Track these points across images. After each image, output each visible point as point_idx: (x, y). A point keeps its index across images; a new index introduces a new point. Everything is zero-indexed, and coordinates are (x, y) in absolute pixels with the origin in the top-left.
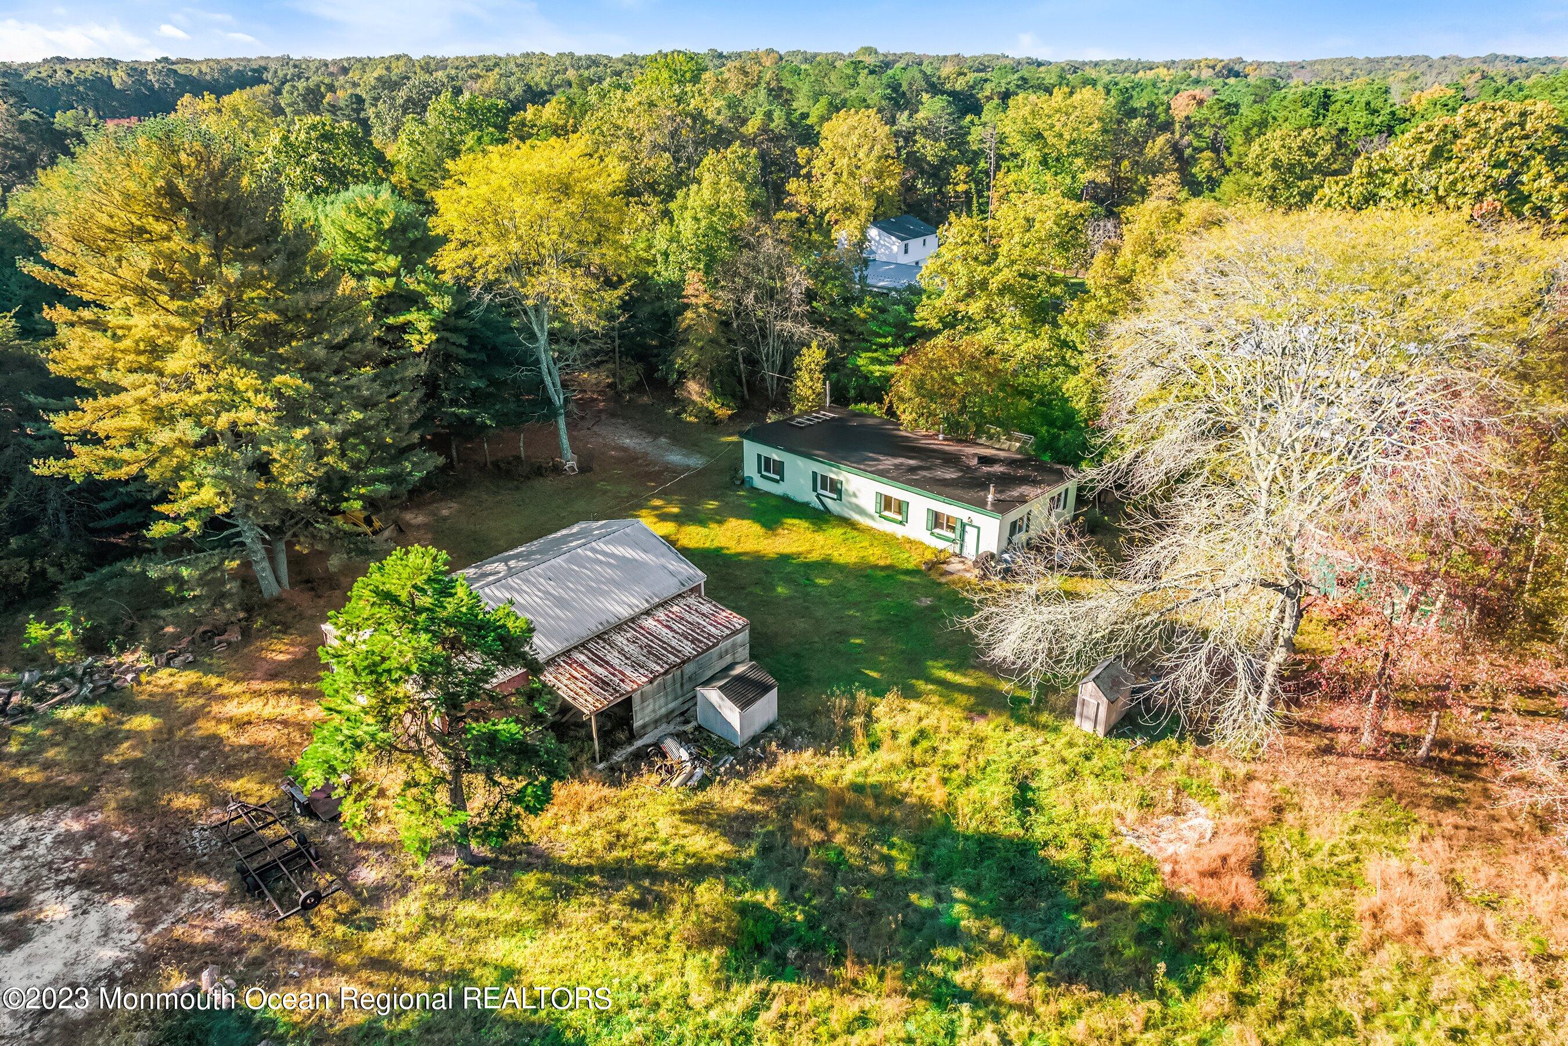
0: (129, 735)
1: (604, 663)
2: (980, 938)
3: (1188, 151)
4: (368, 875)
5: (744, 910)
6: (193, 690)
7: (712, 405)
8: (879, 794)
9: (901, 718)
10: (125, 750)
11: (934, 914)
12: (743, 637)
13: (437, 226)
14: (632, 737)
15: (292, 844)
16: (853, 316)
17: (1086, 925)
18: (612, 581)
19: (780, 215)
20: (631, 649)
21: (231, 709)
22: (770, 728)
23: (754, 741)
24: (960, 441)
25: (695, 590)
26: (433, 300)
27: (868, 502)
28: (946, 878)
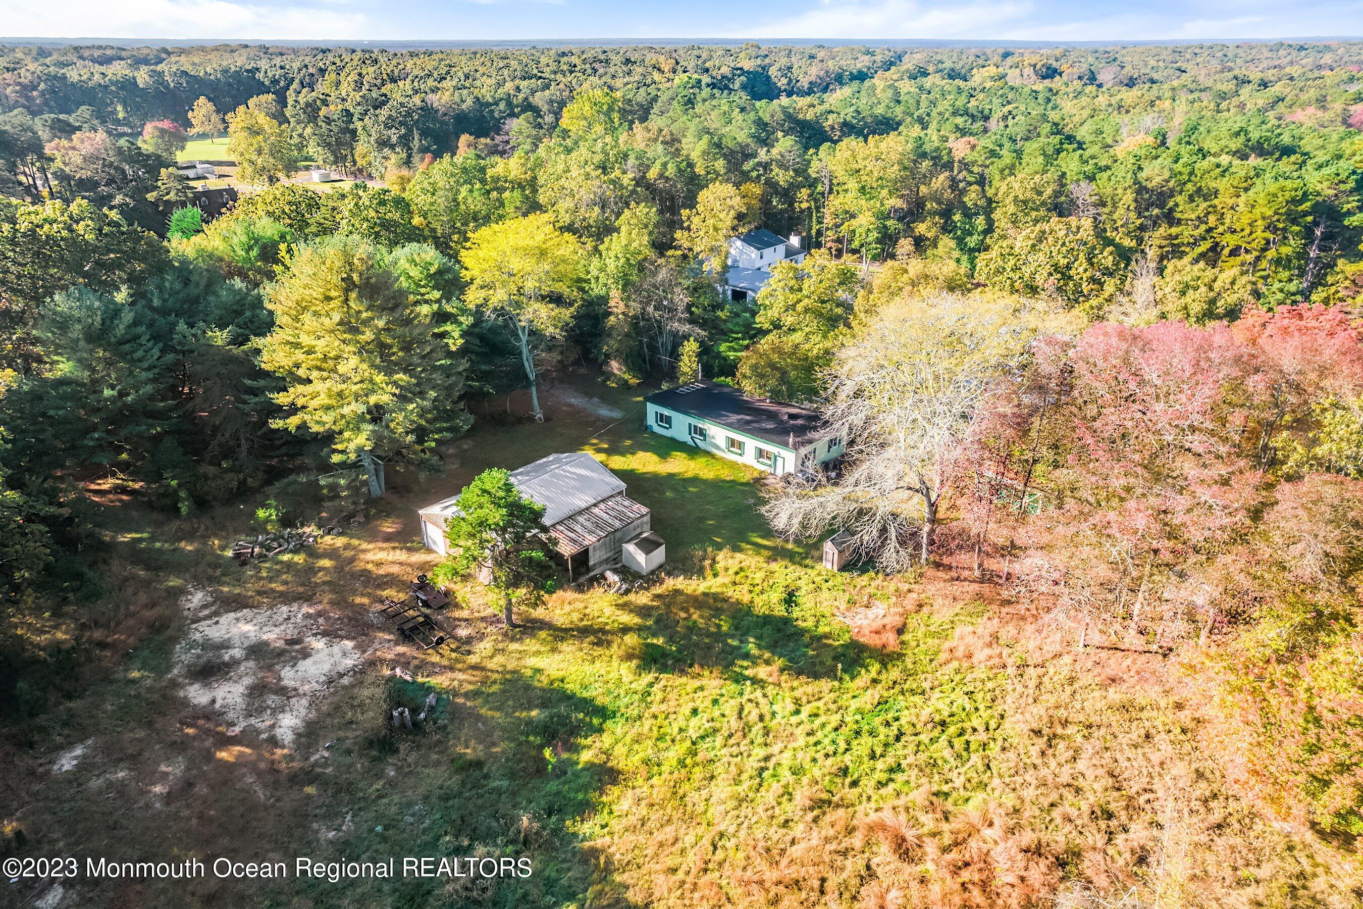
0: (321, 569)
1: (573, 531)
2: (759, 657)
3: (962, 185)
4: (463, 632)
5: (648, 645)
6: (347, 547)
7: (626, 376)
8: (716, 597)
9: (730, 561)
10: (320, 577)
11: (739, 648)
12: (647, 519)
13: (466, 275)
14: (589, 570)
15: (421, 619)
16: (718, 317)
17: (811, 653)
18: (574, 488)
19: (670, 253)
20: (587, 524)
21: (370, 556)
22: (661, 566)
23: (653, 572)
24: (780, 404)
25: (620, 493)
26: (462, 319)
27: (721, 441)
28: (746, 633)
